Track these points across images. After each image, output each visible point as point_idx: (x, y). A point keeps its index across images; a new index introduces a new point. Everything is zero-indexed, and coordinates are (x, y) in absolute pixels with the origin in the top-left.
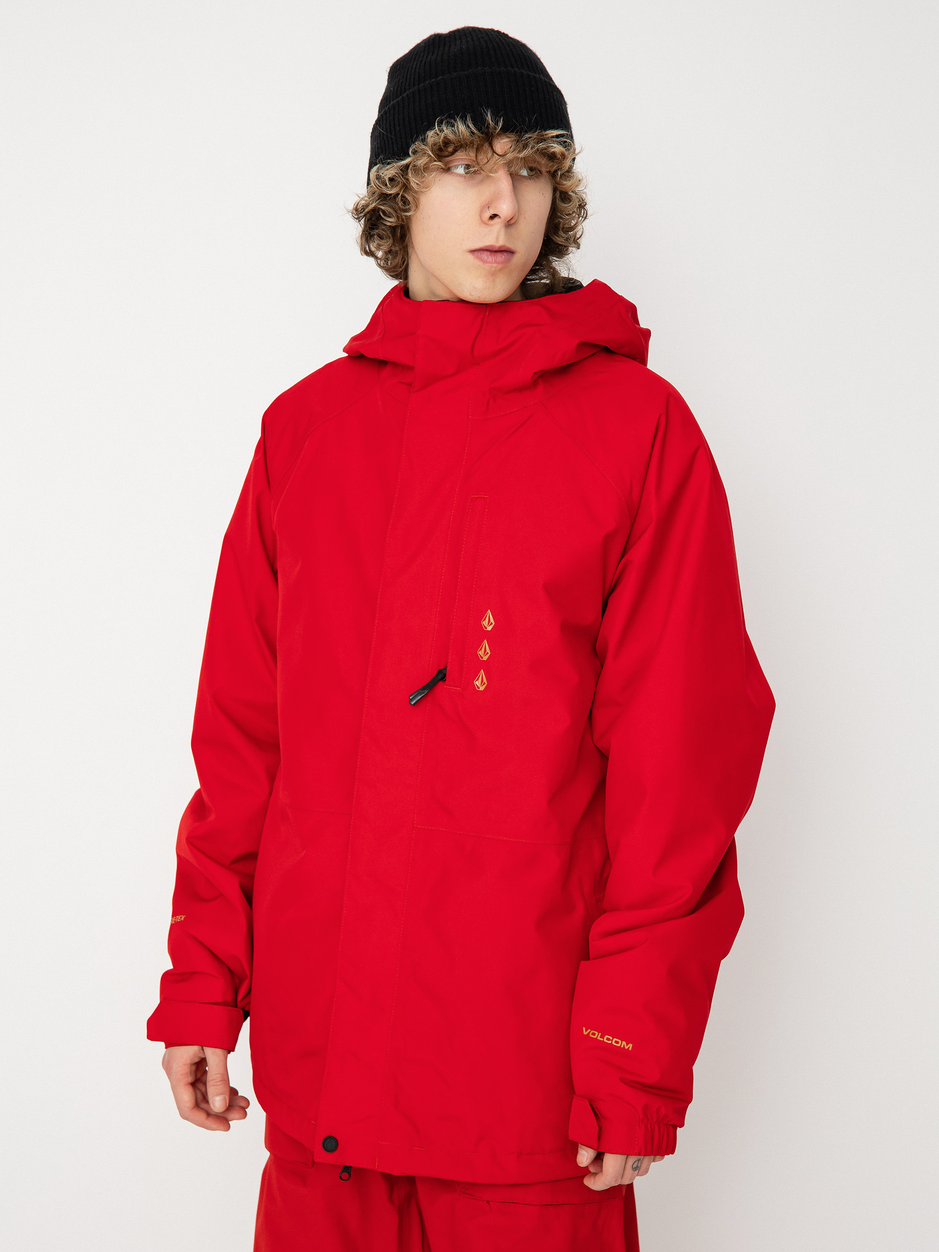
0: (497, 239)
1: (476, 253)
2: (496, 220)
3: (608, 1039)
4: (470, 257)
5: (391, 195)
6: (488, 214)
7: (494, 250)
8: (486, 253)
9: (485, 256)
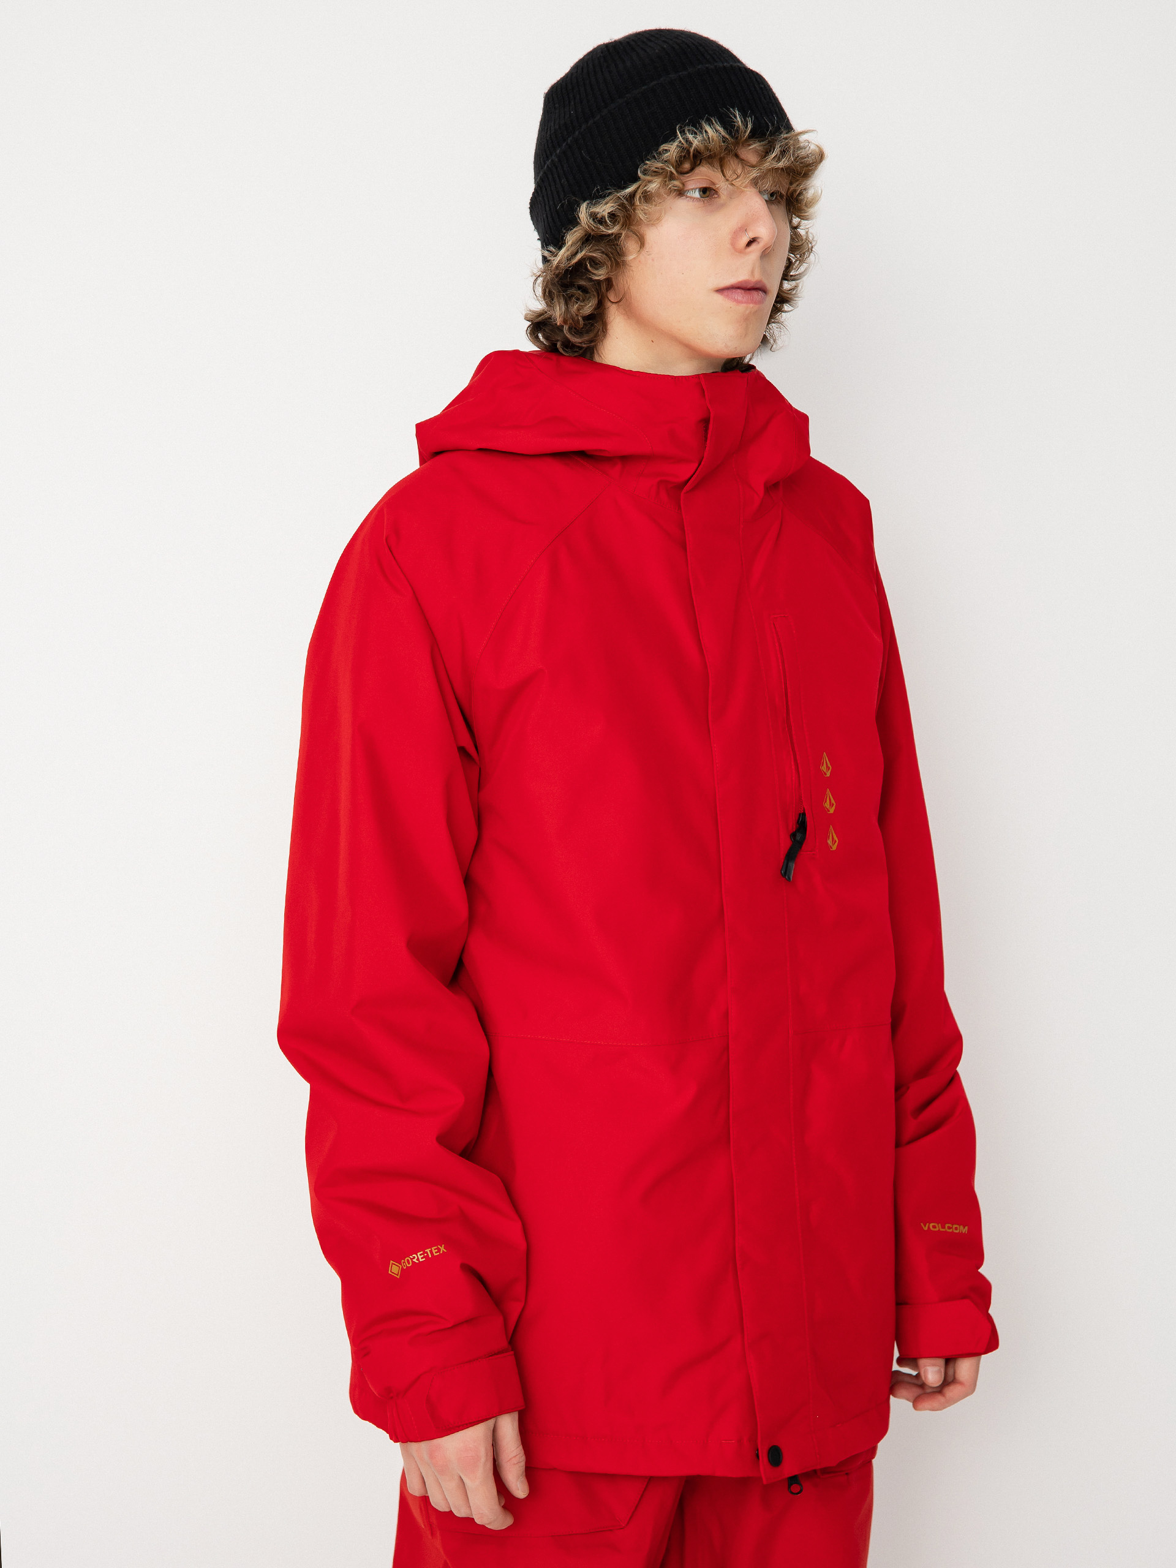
0: (752, 272)
1: (726, 293)
2: (754, 247)
3: (949, 1228)
4: (719, 298)
5: (609, 235)
6: (745, 240)
7: (748, 287)
8: (739, 290)
9: (739, 295)
